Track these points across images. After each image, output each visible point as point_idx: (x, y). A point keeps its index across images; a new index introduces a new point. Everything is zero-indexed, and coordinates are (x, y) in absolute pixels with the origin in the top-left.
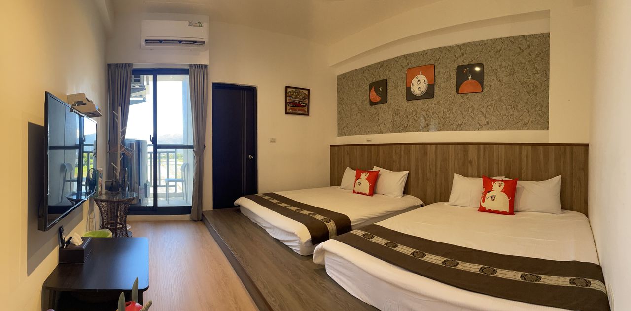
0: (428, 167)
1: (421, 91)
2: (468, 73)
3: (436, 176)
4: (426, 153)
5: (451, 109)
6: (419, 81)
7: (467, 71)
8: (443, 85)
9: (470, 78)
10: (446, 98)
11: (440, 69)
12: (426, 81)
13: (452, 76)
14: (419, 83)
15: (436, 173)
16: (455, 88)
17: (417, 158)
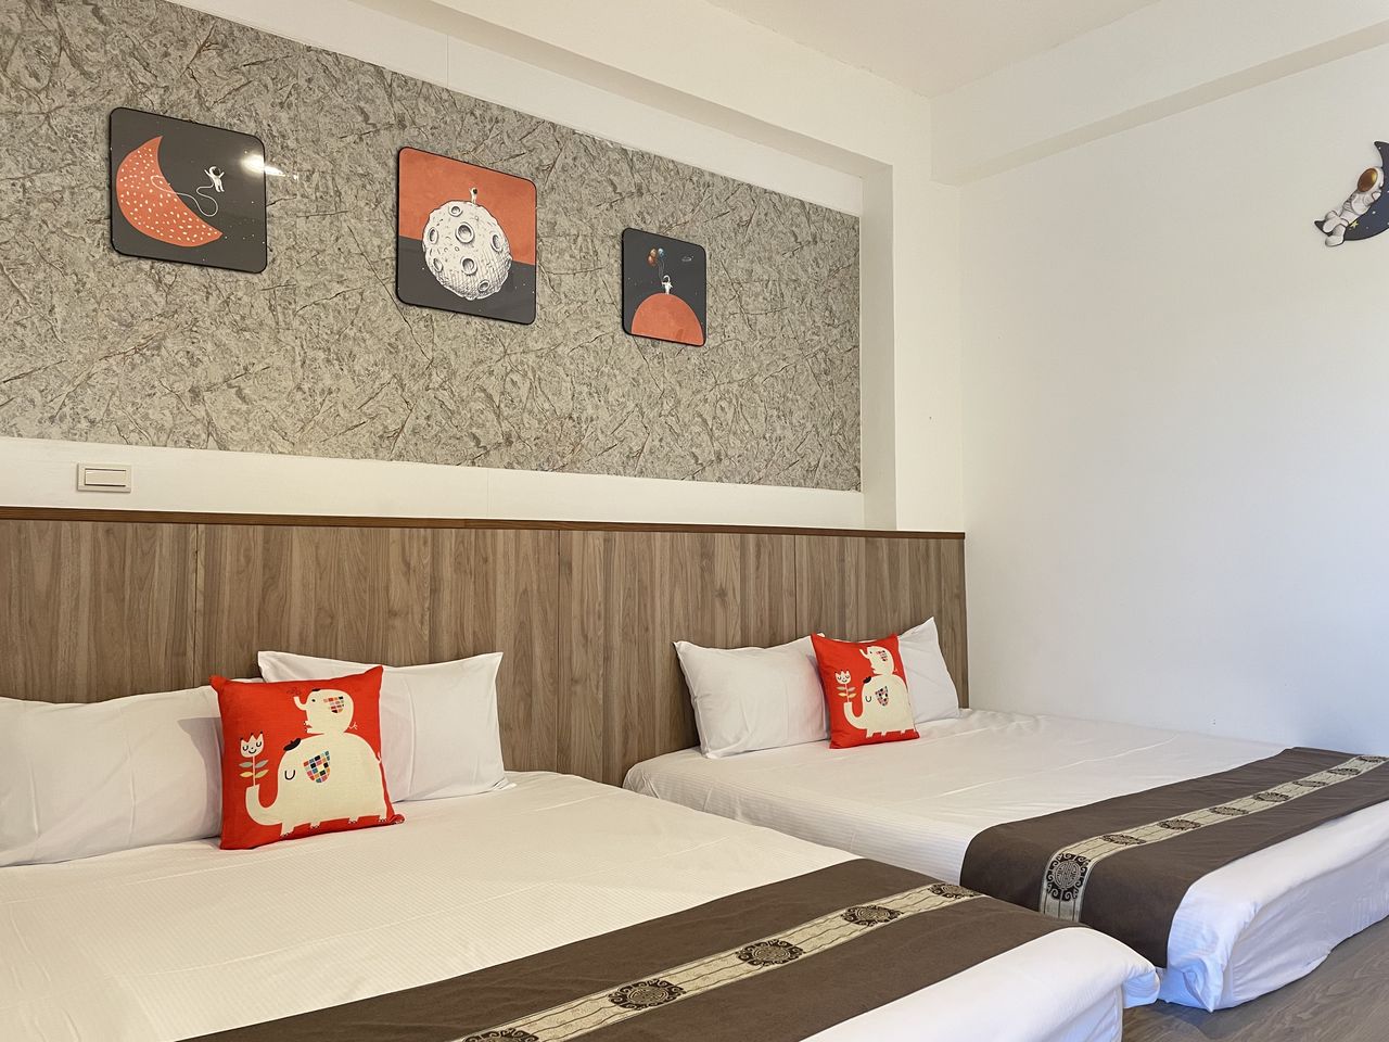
0: (575, 625)
1: (479, 278)
2: (661, 270)
3: (607, 659)
4: (565, 566)
5: (602, 389)
6: (464, 228)
7: (658, 257)
8: (568, 281)
9: (668, 286)
10: (582, 339)
11: (556, 213)
12: (501, 240)
13: (603, 258)
14: (466, 237)
15: (608, 648)
16: (615, 311)
17: (525, 591)
